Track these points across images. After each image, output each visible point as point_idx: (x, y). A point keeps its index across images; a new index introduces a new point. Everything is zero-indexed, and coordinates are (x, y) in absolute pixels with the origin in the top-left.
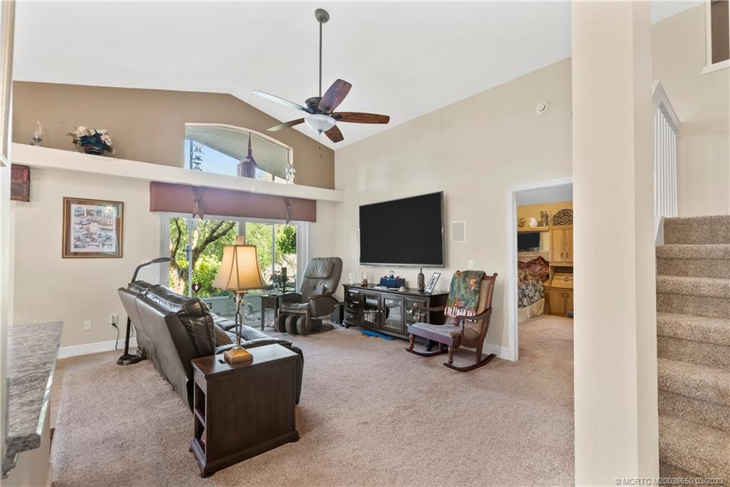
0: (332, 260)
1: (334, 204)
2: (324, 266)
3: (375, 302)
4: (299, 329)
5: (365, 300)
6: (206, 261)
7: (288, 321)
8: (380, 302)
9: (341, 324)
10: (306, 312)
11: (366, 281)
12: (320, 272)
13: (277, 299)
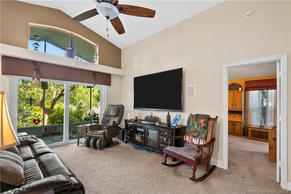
0: (119, 106)
1: (121, 77)
2: (114, 110)
3: (142, 130)
4: (98, 146)
5: (136, 129)
6: (61, 105)
7: (92, 141)
8: (145, 130)
9: (123, 141)
10: (102, 136)
11: (137, 118)
12: (112, 113)
13: (87, 128)
